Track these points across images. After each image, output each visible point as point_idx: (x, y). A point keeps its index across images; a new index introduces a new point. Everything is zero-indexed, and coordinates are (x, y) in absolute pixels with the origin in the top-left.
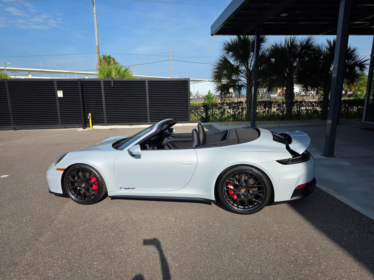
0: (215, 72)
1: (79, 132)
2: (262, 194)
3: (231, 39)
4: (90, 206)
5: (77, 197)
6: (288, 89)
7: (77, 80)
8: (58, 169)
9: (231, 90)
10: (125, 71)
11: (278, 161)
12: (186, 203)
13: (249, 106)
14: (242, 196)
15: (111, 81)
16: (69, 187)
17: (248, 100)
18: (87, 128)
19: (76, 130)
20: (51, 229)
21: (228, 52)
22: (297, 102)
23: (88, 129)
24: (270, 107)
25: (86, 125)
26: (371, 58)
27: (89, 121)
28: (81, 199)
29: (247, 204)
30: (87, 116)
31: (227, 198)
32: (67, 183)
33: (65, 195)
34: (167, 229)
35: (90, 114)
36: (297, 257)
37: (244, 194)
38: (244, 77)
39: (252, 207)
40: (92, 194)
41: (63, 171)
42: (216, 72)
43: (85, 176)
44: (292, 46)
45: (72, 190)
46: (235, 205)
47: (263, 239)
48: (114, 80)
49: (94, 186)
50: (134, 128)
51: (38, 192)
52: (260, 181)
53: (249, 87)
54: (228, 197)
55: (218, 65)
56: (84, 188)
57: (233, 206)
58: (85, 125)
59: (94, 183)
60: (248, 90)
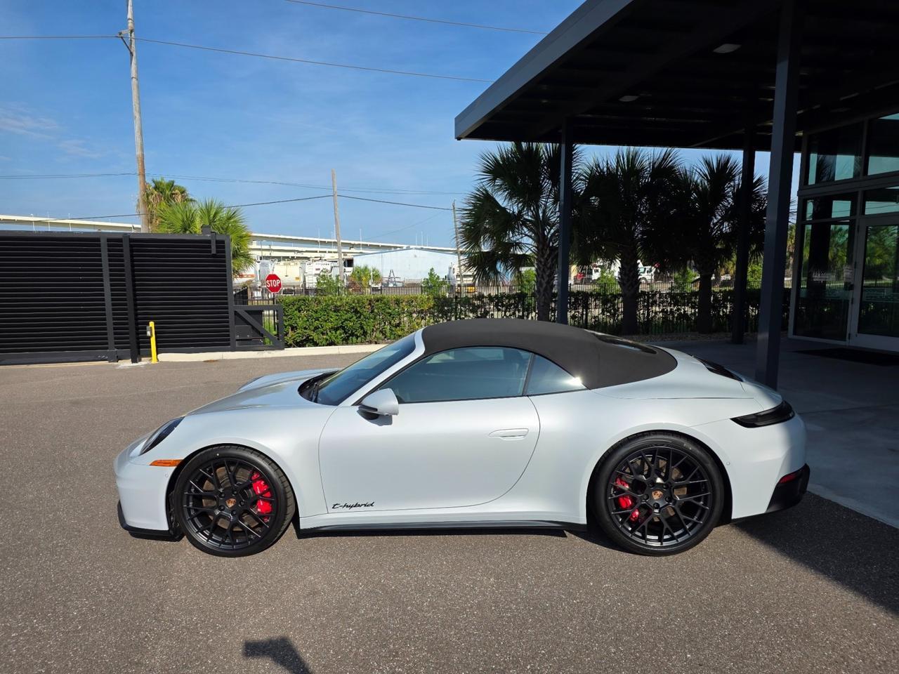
0: (463, 224)
1: (124, 370)
2: (702, 503)
3: (499, 148)
4: (250, 559)
5: (209, 537)
6: (625, 266)
7: (121, 237)
8: (156, 463)
9: (500, 267)
10: (229, 218)
11: (735, 420)
12: (502, 536)
13: (544, 303)
14: (657, 511)
15: (209, 242)
16: (189, 509)
17: (542, 290)
18: (143, 359)
19: (114, 366)
20: (165, 630)
21: (494, 179)
22: (644, 293)
23: (144, 362)
24: (586, 307)
25: (139, 353)
26: (799, 199)
27: (150, 342)
28: (223, 542)
29: (667, 529)
30: (146, 329)
31: (618, 516)
32: (185, 500)
33: (174, 534)
34: (491, 606)
35: (152, 324)
36: (841, 650)
37: (658, 505)
38: (530, 237)
39: (680, 536)
40: (252, 526)
41: (173, 469)
42: (467, 224)
43: (233, 479)
44: (632, 170)
45: (196, 519)
46: (637, 533)
47: (739, 614)
48: (217, 239)
49: (262, 504)
50: (268, 358)
51: (80, 532)
52: (698, 471)
53: (542, 260)
54: (619, 514)
55: (471, 208)
56: (232, 511)
57: (634, 538)
58: (138, 350)
59: (261, 495)
60: (541, 266)
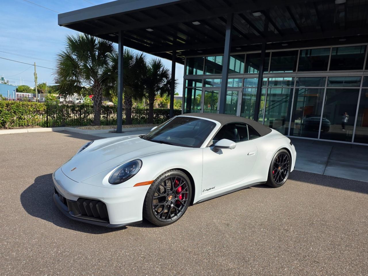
5: (161, 218)
8: (137, 185)
13: (99, 110)
29: (282, 178)
32: (153, 201)
